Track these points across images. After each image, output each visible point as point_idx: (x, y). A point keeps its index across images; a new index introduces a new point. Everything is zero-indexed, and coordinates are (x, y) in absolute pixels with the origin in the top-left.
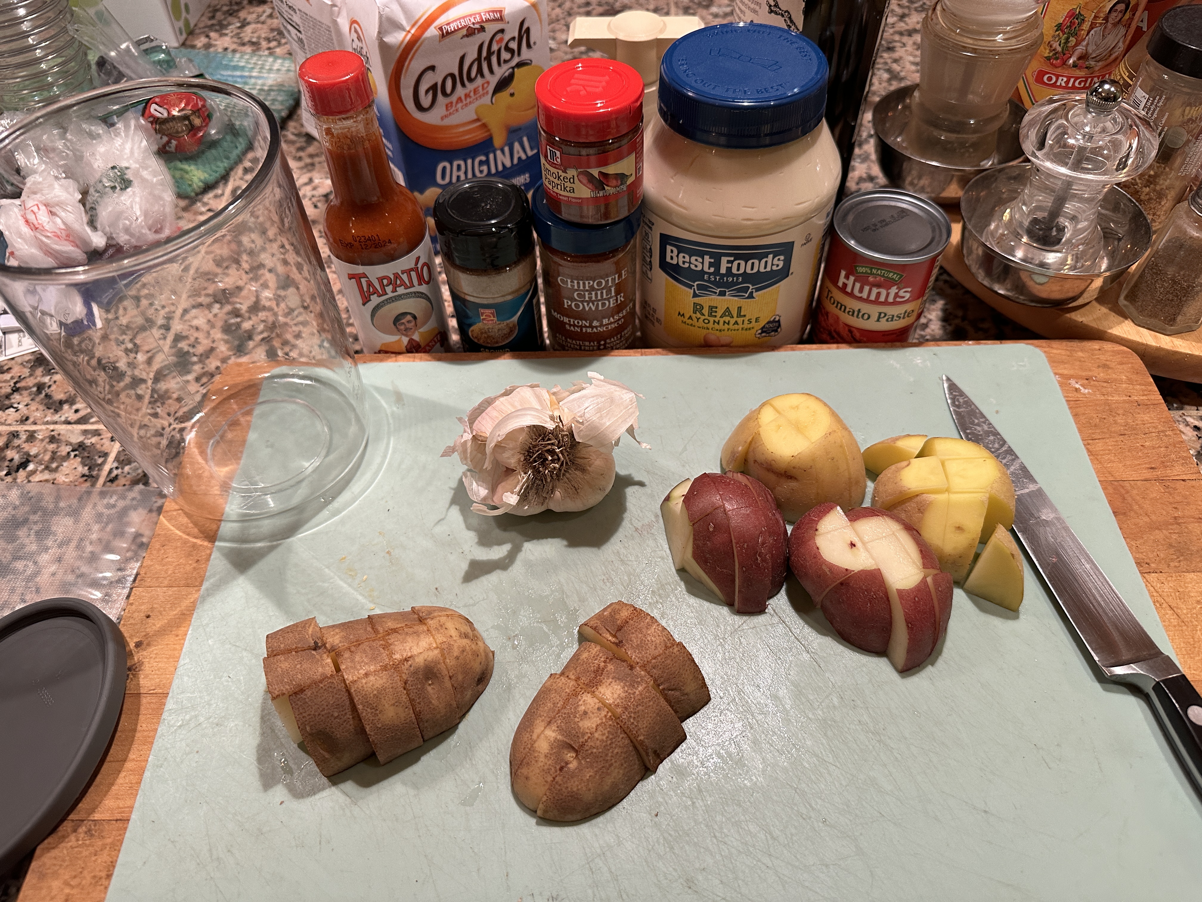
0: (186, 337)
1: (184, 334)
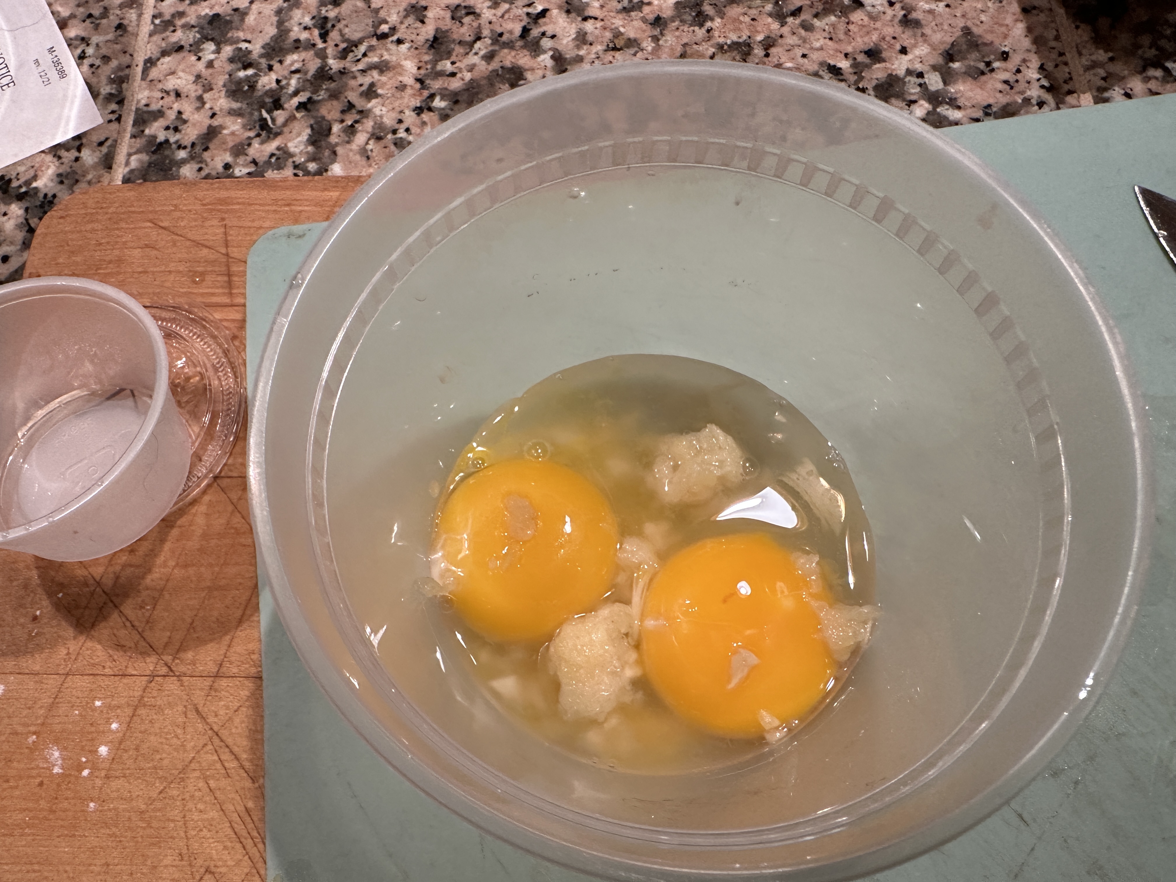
0: (160, 114)
1: (154, 107)
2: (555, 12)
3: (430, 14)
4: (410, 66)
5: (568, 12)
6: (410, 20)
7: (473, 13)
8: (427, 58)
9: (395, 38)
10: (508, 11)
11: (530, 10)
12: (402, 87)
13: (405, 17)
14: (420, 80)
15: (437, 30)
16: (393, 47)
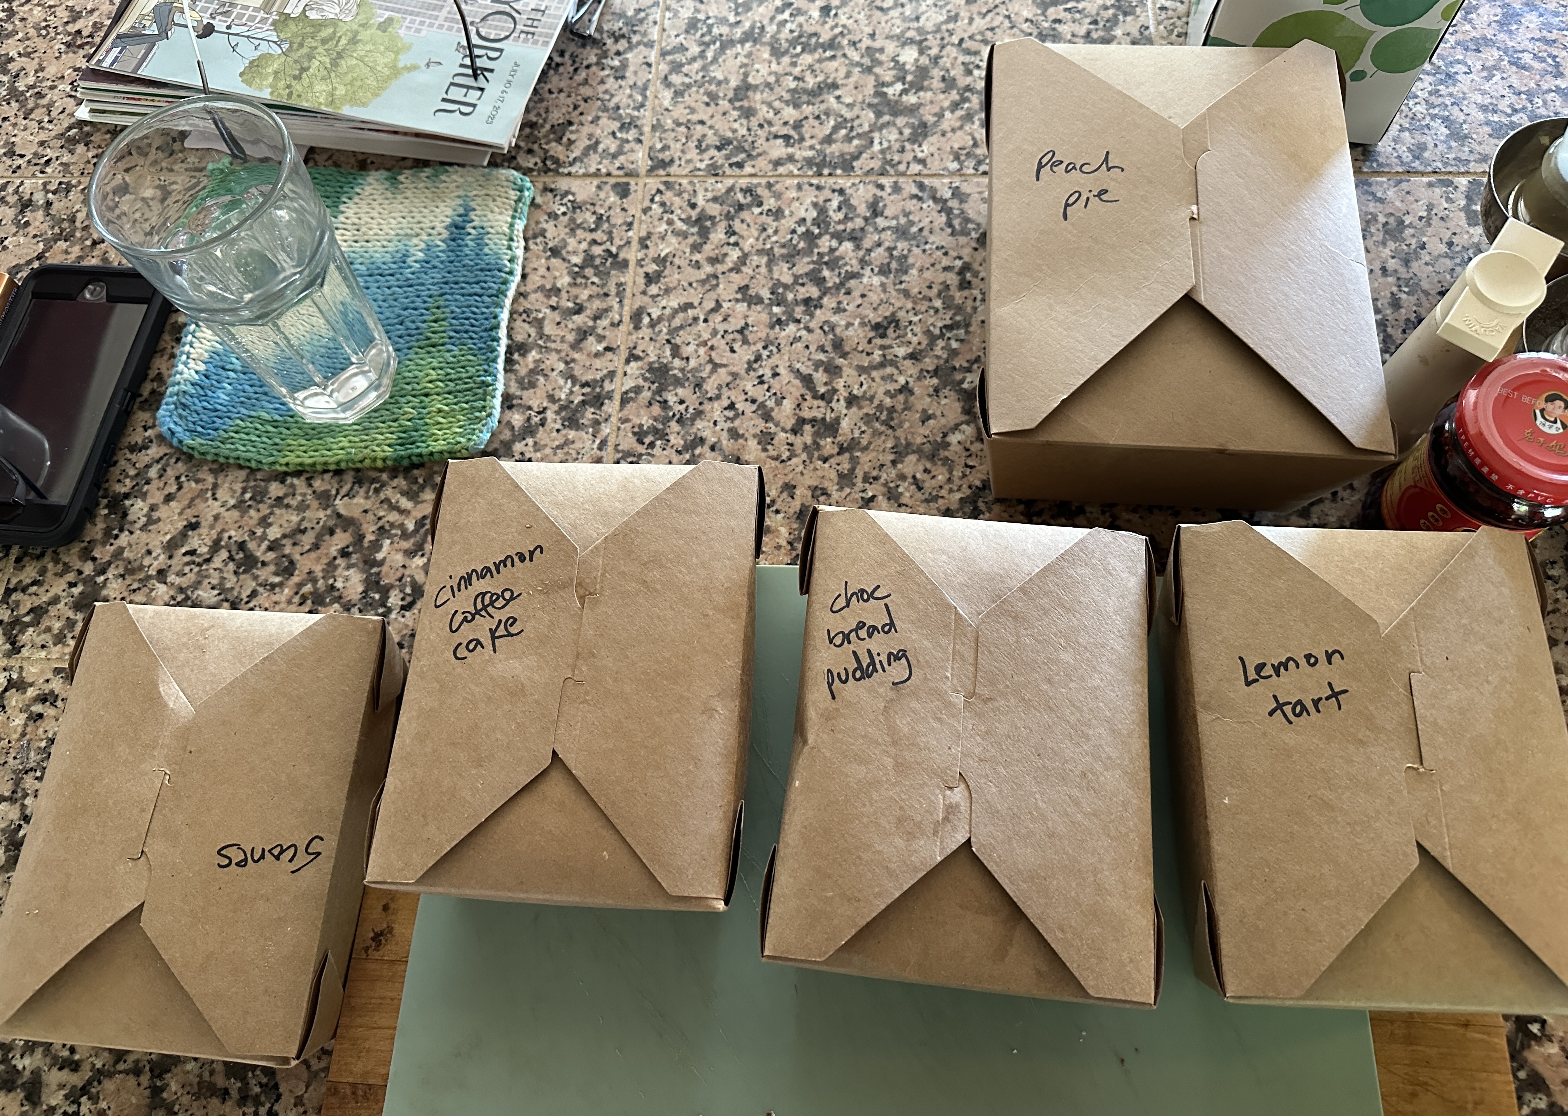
2: (880, 498)
3: (798, 492)
4: (784, 531)
5: (889, 499)
6: (785, 495)
7: (826, 494)
8: (795, 526)
9: (774, 508)
10: (849, 494)
11: (864, 495)
12: (779, 547)
13: (782, 492)
14: (789, 543)
15: (802, 504)
16: (773, 515)
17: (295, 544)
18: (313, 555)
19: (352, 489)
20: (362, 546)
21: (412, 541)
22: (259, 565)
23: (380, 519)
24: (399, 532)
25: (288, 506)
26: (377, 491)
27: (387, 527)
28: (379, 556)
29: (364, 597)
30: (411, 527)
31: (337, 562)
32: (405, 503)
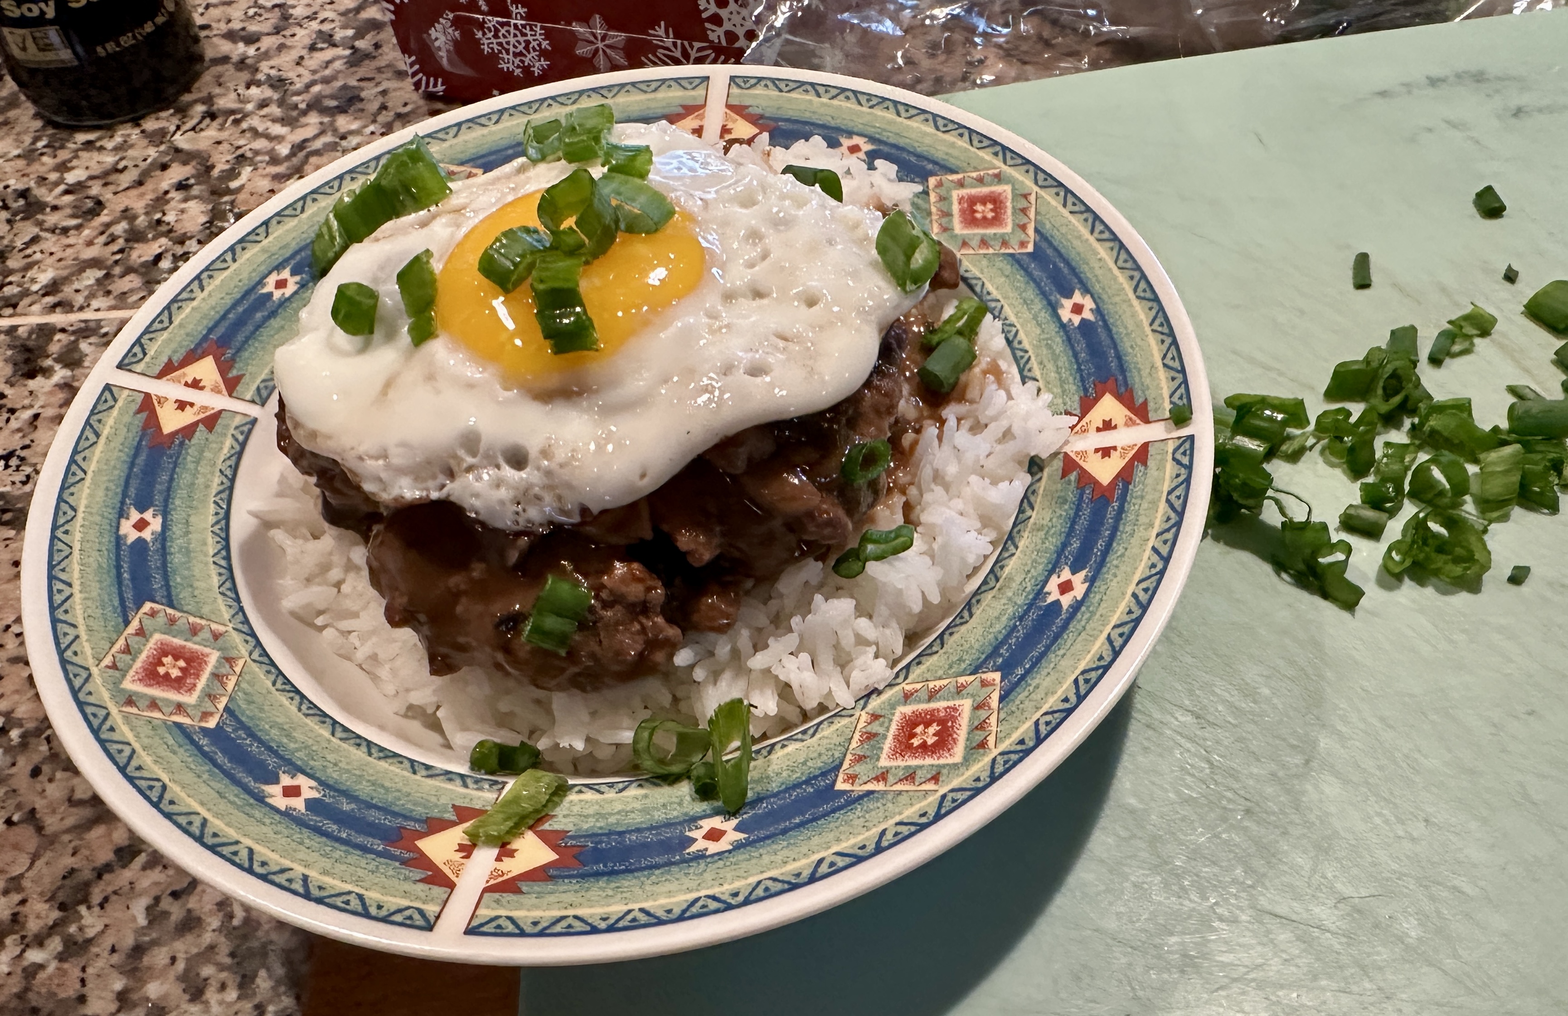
17: (106, 184)
18: (134, 193)
19: (200, 122)
20: (209, 177)
21: (286, 164)
22: (48, 210)
23: (239, 147)
24: (267, 158)
25: (102, 148)
26: (237, 122)
27: (249, 154)
28: (234, 185)
29: (208, 228)
30: (284, 150)
31: (169, 196)
32: (277, 129)
